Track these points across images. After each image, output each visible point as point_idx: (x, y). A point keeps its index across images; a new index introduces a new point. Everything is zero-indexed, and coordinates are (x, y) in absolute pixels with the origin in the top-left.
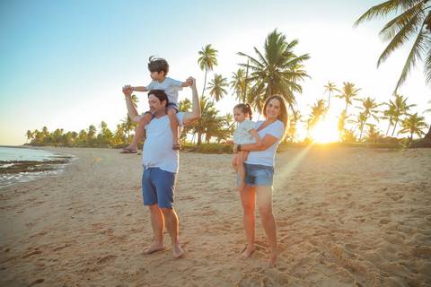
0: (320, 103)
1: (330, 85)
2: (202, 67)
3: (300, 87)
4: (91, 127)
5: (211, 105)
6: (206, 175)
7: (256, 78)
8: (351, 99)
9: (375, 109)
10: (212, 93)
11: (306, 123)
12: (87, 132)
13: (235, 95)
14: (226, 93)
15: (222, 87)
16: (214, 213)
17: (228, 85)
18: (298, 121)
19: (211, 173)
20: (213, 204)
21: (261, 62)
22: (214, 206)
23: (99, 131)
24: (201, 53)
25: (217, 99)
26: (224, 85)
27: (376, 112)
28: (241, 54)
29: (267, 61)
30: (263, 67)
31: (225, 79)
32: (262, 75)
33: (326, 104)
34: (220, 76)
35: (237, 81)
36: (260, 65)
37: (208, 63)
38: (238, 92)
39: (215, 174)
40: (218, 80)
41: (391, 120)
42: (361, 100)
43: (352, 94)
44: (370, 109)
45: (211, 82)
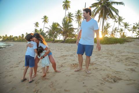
2: (64, 9)
4: (22, 35)
9: (128, 27)
12: (21, 36)
13: (76, 21)
14: (73, 20)
15: (71, 18)
17: (74, 17)
23: (25, 36)
24: (64, 2)
26: (72, 16)
27: (128, 28)
31: (72, 14)
33: (110, 25)
35: (78, 15)
37: (66, 7)
40: (70, 15)
41: (133, 31)
42: (124, 23)
43: (121, 21)
44: (127, 27)
45: (67, 15)
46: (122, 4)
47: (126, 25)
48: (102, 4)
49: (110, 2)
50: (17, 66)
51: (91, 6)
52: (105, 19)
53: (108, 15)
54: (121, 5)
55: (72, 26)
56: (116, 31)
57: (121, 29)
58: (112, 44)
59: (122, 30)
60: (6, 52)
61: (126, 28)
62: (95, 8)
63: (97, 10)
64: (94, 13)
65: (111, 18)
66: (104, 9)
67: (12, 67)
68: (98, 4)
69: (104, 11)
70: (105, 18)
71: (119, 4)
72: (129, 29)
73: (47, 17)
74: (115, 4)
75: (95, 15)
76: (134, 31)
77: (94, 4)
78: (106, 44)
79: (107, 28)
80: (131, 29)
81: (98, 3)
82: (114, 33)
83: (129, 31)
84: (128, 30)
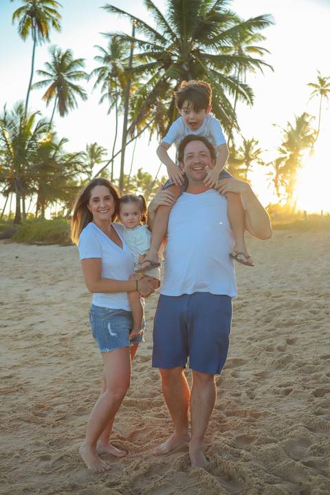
0: (301, 122)
1: (322, 82)
2: (23, 33)
3: (248, 90)
5: (45, 127)
6: (22, 299)
7: (150, 67)
10: (48, 96)
11: (272, 169)
13: (107, 102)
14: (84, 96)
15: (74, 82)
16: (20, 389)
17: (88, 77)
18: (253, 163)
19: (35, 295)
20: (23, 370)
21: (161, 31)
22: (25, 374)
25: (63, 110)
26: (79, 75)
28: (114, 9)
29: (174, 28)
30: (164, 41)
31: (80, 62)
32: (163, 59)
33: (313, 126)
34: (67, 55)
35: (110, 66)
36: (158, 36)
38: (113, 96)
39: (43, 299)
40: (63, 65)
45: (45, 69)
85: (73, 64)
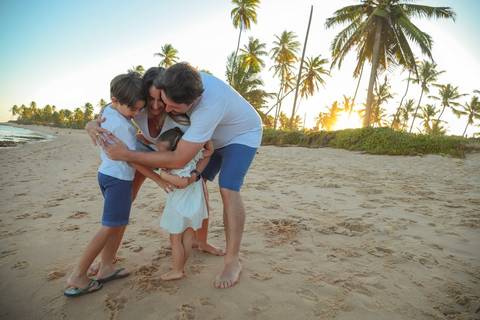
2: (236, 24)
4: (87, 105)
8: (429, 84)
9: (456, 101)
12: (83, 110)
13: (273, 70)
15: (259, 57)
17: (267, 54)
26: (262, 53)
27: (456, 104)
31: (263, 45)
35: (281, 48)
37: (244, 16)
38: (277, 67)
40: (254, 47)
41: (471, 117)
42: (443, 86)
43: (431, 79)
44: (449, 100)
45: (244, 48)
46: (447, 16)
47: (448, 94)
48: (375, 12)
49: (402, 5)
50: (45, 211)
51: (336, 16)
52: (381, 66)
53: (393, 52)
54: (443, 19)
55: (260, 83)
56: (410, 114)
57: (429, 106)
58: (407, 154)
59: (430, 111)
60: (24, 159)
61: (446, 104)
62: (347, 23)
63: (352, 31)
64: (343, 44)
65: (402, 62)
66: (379, 28)
67: (27, 215)
68: (360, 9)
69: (378, 35)
70: (379, 63)
71: (434, 16)
72: (457, 108)
73: (175, 51)
74: (422, 14)
75: (347, 49)
76: (473, 118)
77: (345, 9)
78: (384, 153)
79: (379, 102)
80: (463, 110)
81: (358, 6)
82: (401, 118)
83: (455, 116)
84: (455, 111)
85: (259, 47)
